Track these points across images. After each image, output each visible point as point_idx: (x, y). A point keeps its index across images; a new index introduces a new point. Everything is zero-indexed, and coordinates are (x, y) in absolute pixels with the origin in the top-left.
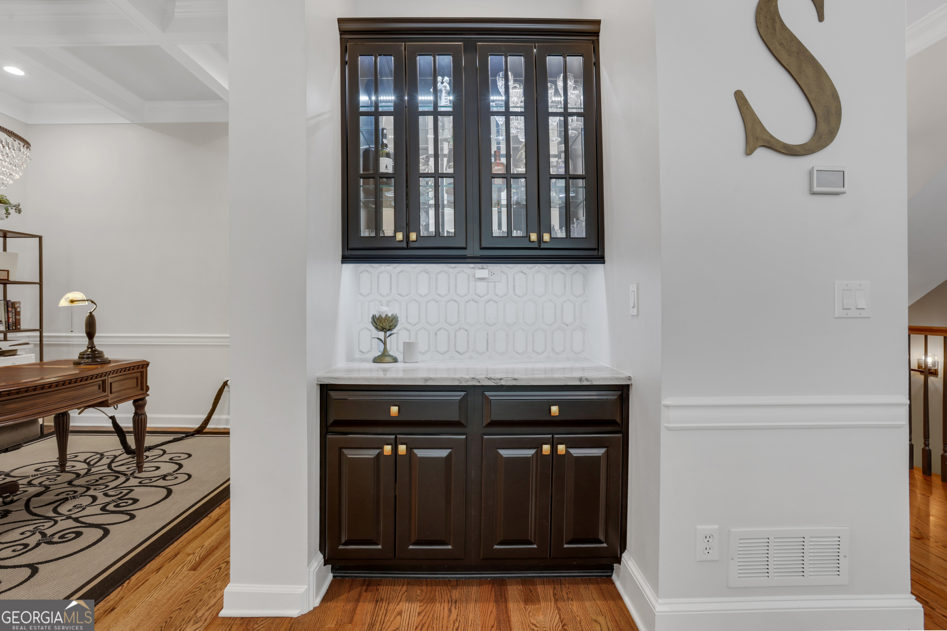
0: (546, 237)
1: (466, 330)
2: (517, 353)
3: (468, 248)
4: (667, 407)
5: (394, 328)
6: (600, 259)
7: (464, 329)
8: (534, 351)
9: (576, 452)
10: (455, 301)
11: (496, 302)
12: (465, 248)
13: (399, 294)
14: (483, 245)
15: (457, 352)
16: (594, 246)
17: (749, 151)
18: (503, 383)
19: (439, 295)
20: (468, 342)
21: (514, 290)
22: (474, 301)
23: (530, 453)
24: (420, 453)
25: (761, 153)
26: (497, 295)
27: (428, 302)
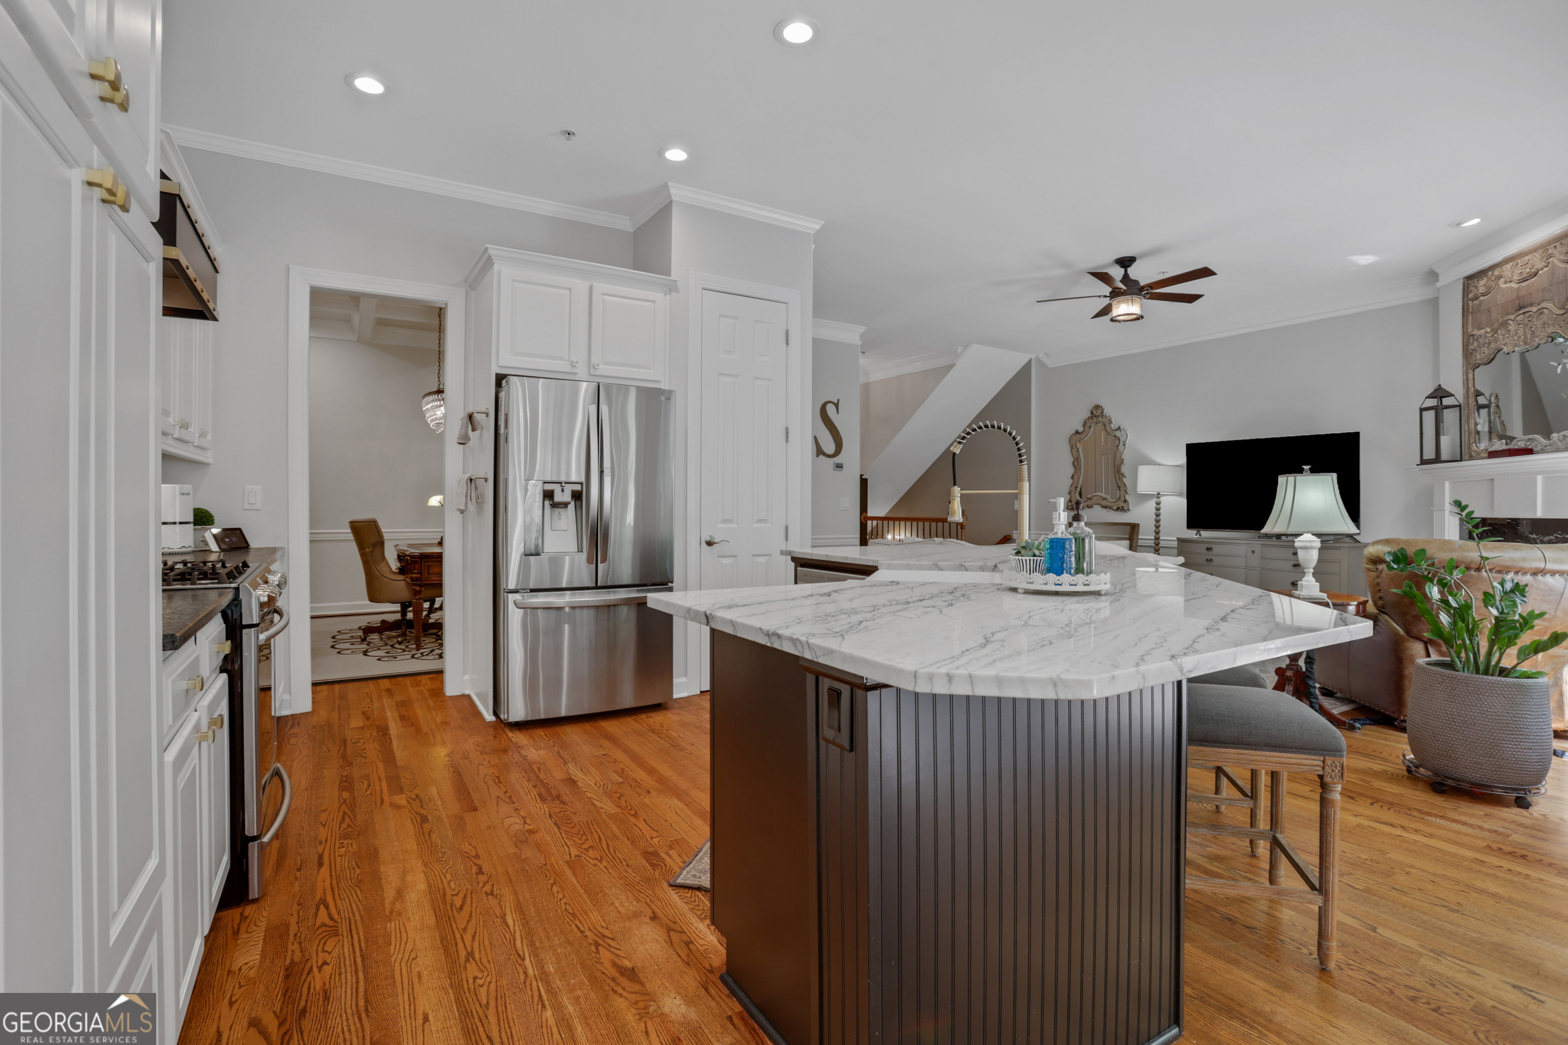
17: (818, 456)
25: (821, 457)
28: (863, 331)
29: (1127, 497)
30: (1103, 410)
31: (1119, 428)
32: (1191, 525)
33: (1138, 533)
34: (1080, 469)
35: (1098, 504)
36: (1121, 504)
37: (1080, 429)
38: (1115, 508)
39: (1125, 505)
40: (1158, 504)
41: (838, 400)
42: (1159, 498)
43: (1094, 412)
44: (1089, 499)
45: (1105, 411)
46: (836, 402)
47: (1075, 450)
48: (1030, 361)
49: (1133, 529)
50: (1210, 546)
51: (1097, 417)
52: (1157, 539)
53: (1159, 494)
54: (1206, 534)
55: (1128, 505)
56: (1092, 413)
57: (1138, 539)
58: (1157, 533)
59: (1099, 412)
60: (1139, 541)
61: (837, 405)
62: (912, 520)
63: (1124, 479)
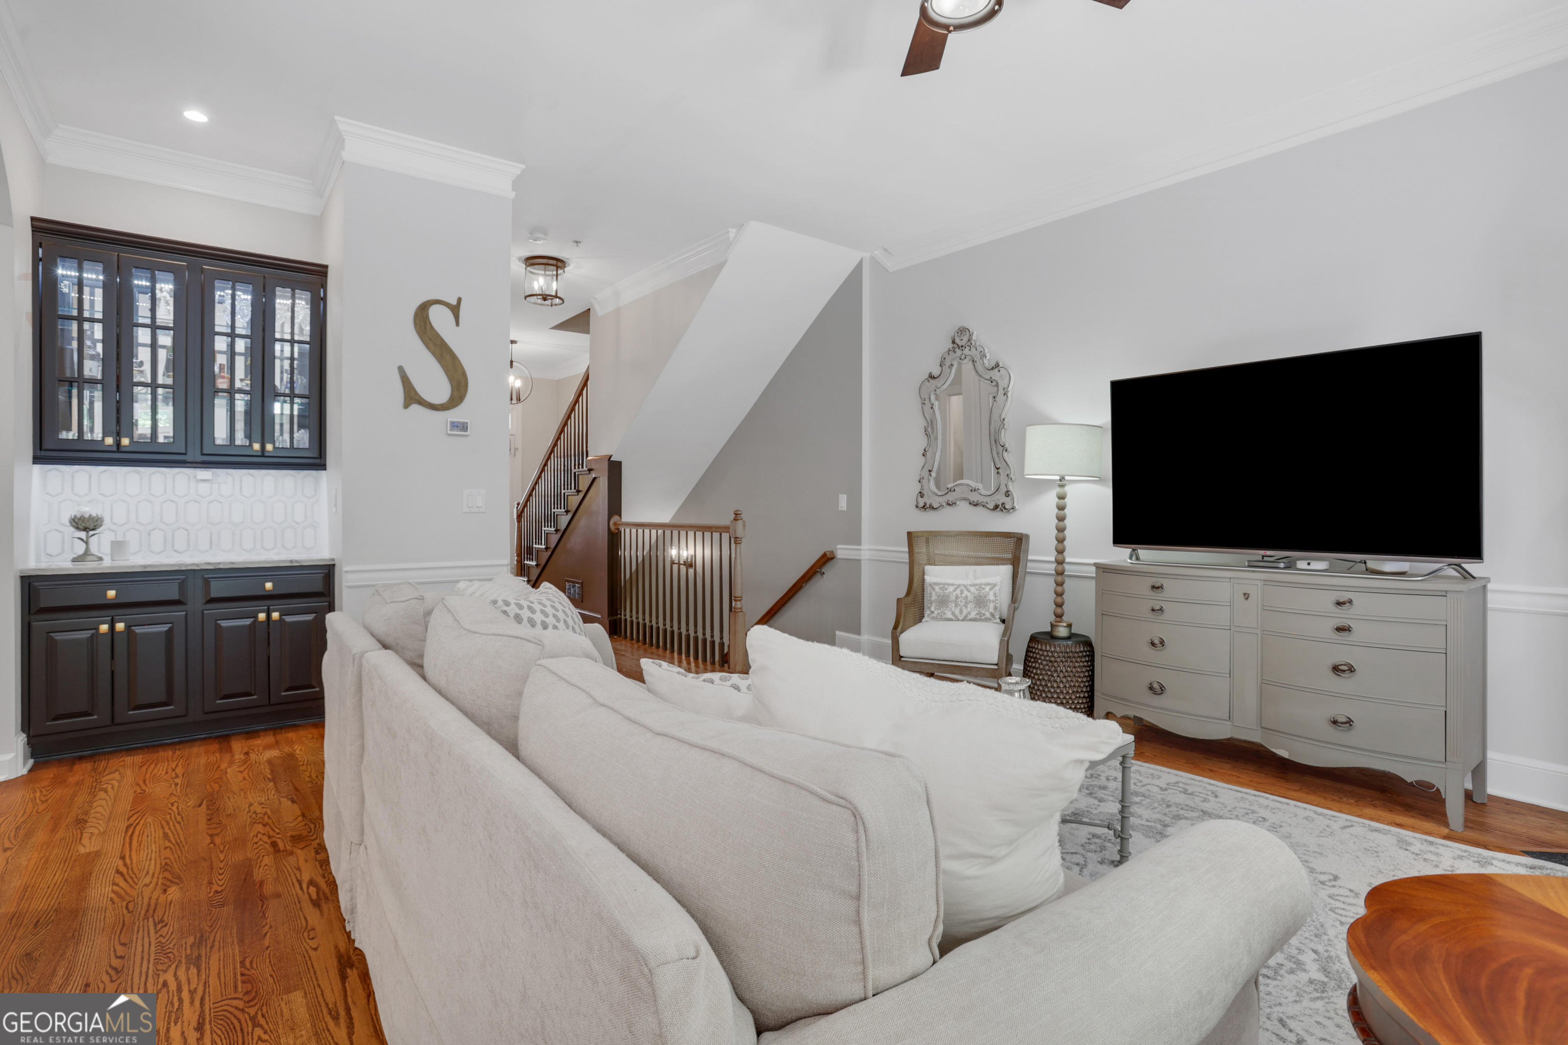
0: (269, 447)
1: (186, 530)
2: (245, 550)
3: (188, 453)
4: (346, 572)
5: (99, 528)
6: (322, 466)
7: (183, 528)
8: (263, 548)
9: (289, 619)
10: (172, 501)
11: (221, 503)
12: (185, 454)
13: (101, 494)
14: (205, 452)
15: (175, 551)
16: (316, 455)
17: (406, 406)
18: (221, 566)
19: (153, 495)
20: (188, 541)
21: (241, 491)
22: (195, 501)
23: (248, 622)
24: (138, 630)
25: (415, 408)
26: (221, 496)
27: (139, 502)
28: (518, 172)
29: (1011, 488)
30: (971, 335)
31: (997, 365)
32: (1120, 538)
33: (1027, 552)
34: (936, 439)
35: (965, 499)
36: (1001, 498)
37: (936, 372)
38: (991, 506)
39: (1007, 501)
40: (1062, 497)
41: (459, 300)
42: (1062, 486)
43: (957, 341)
44: (950, 490)
45: (974, 337)
46: (454, 302)
47: (927, 408)
48: (860, 266)
49: (1019, 541)
50: (1158, 581)
51: (961, 347)
52: (1060, 562)
53: (1062, 479)
54: (1148, 554)
55: (1013, 499)
56: (954, 342)
57: (1027, 561)
58: (1060, 552)
59: (965, 339)
60: (1029, 564)
61: (455, 310)
62: (704, 529)
63: (1005, 454)
